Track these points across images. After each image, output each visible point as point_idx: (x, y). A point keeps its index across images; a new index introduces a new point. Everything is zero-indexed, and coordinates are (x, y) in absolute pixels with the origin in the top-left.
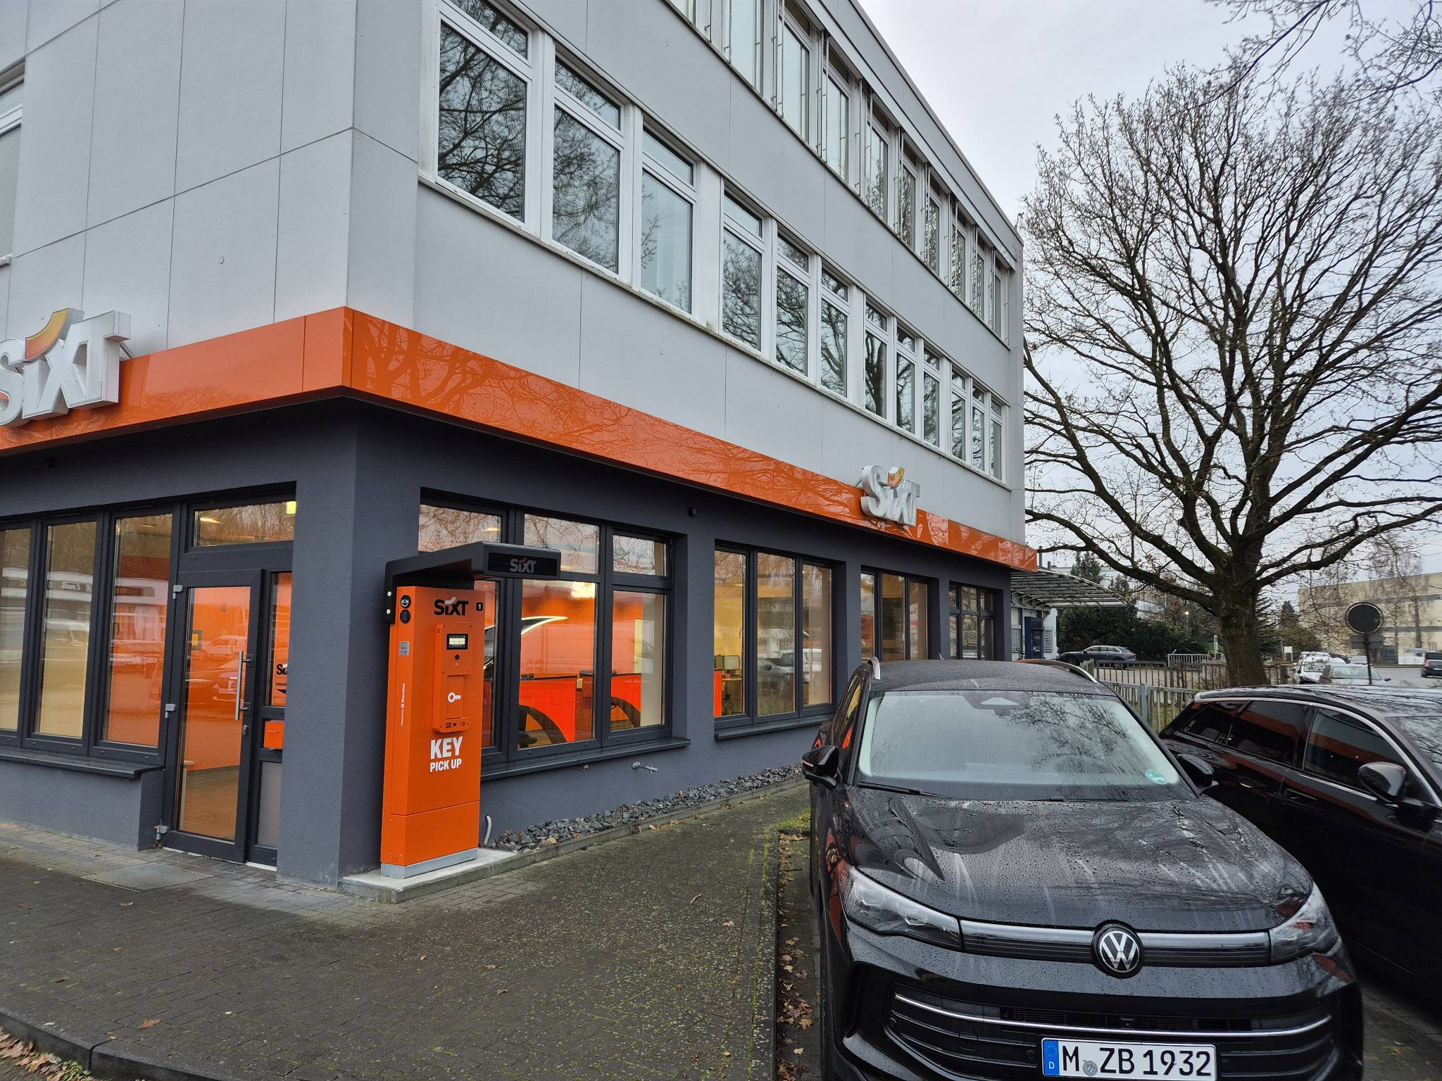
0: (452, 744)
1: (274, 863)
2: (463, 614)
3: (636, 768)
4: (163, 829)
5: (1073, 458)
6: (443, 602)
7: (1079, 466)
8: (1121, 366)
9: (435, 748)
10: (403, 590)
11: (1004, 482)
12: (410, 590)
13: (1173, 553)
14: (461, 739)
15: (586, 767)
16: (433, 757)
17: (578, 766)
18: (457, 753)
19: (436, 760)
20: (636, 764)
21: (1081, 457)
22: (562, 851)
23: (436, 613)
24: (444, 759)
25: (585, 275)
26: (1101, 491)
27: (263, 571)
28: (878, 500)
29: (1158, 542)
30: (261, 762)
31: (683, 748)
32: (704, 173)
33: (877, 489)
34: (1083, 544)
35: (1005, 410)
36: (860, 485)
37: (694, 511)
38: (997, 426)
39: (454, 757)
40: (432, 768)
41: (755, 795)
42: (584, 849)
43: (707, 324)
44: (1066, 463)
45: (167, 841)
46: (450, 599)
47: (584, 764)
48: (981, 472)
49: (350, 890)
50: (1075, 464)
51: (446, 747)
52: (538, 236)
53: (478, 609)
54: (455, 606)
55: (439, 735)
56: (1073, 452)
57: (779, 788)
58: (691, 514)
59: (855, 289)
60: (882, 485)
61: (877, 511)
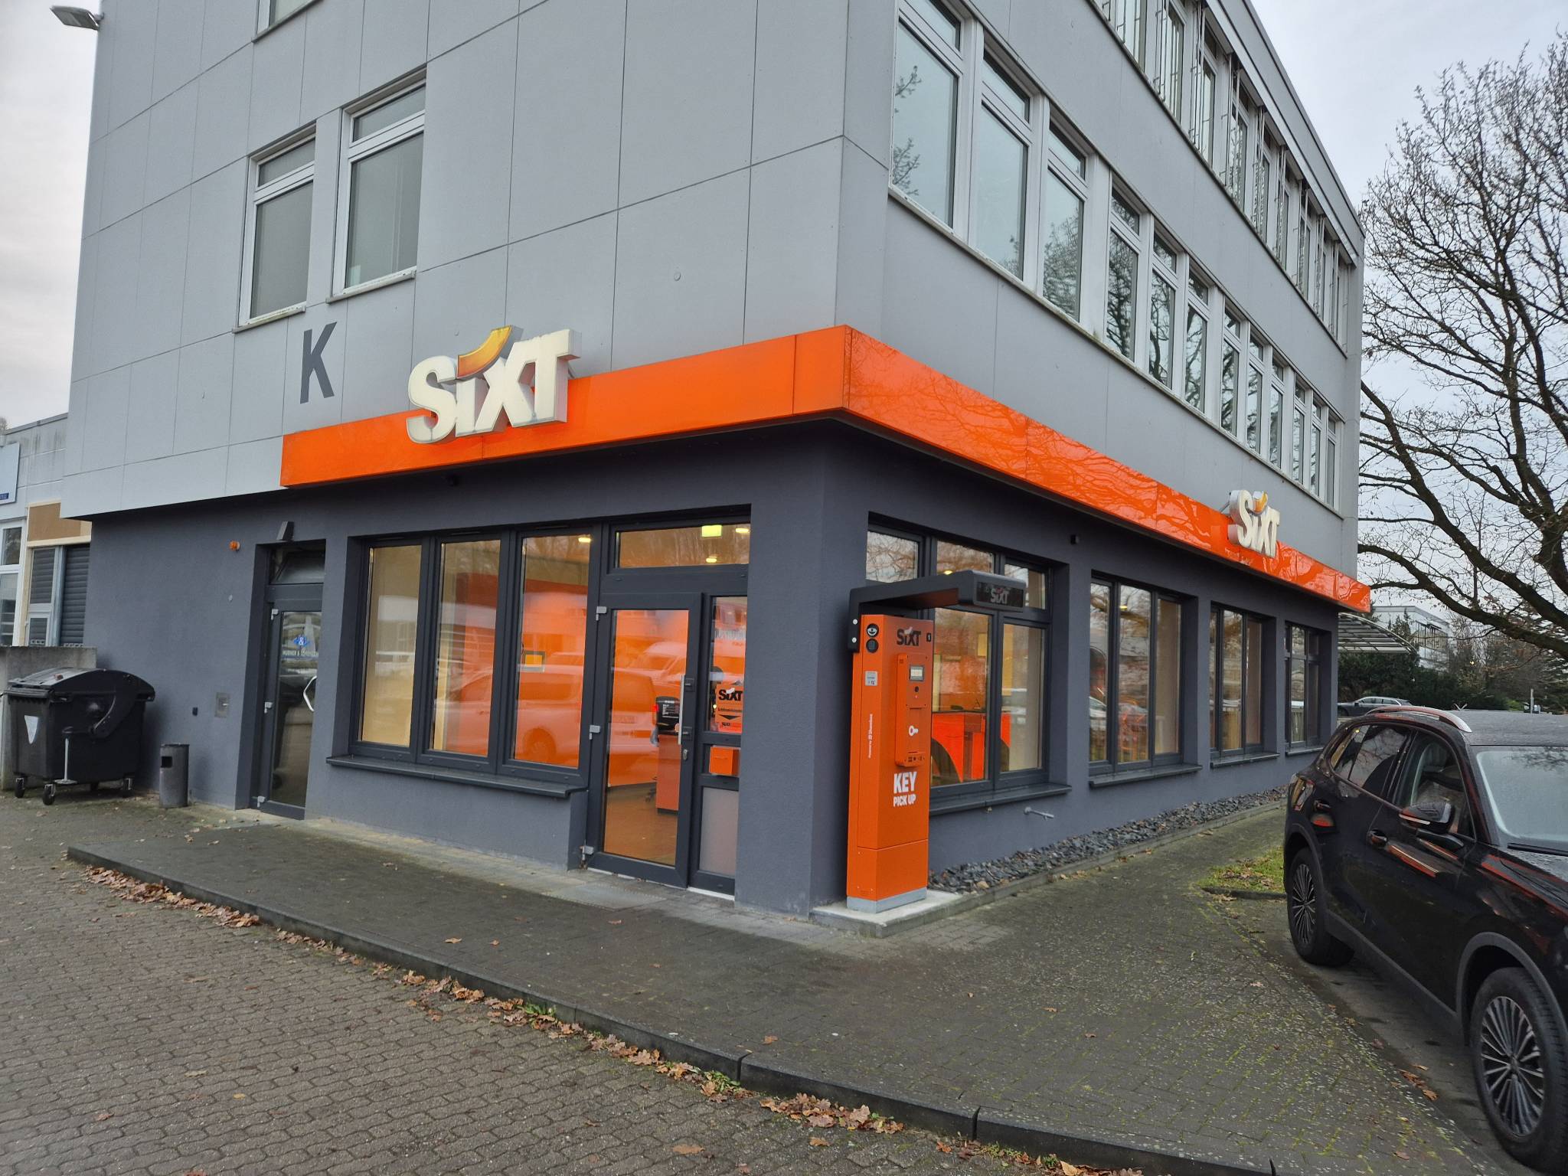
0: (908, 778)
1: (731, 892)
2: (917, 644)
3: (1027, 814)
4: (590, 850)
5: (1407, 482)
6: (903, 631)
7: (1414, 491)
8: (1472, 376)
9: (897, 783)
10: (868, 618)
11: (1336, 508)
12: (878, 619)
13: (1528, 594)
14: (915, 773)
15: (990, 809)
16: (895, 792)
17: (983, 808)
18: (912, 789)
19: (898, 794)
20: (1028, 809)
21: (1417, 481)
22: (997, 896)
23: (899, 643)
24: (903, 794)
25: (1001, 283)
26: (1441, 520)
27: (703, 596)
28: (1245, 529)
29: (1511, 580)
30: (702, 787)
31: (1063, 794)
32: (1096, 168)
33: (1245, 517)
34: (1415, 581)
35: (1340, 426)
36: (1227, 511)
37: (1077, 540)
38: (1331, 443)
39: (910, 792)
40: (895, 803)
41: (1142, 849)
42: (1014, 895)
43: (1094, 333)
44: (1401, 488)
45: (592, 861)
46: (908, 629)
47: (988, 807)
48: (1316, 497)
49: (825, 921)
50: (1408, 488)
51: (905, 782)
52: (965, 241)
53: (928, 640)
54: (911, 636)
55: (901, 768)
56: (1407, 476)
57: (1159, 843)
58: (1073, 542)
59: (1216, 290)
60: (1249, 511)
61: (1245, 541)
